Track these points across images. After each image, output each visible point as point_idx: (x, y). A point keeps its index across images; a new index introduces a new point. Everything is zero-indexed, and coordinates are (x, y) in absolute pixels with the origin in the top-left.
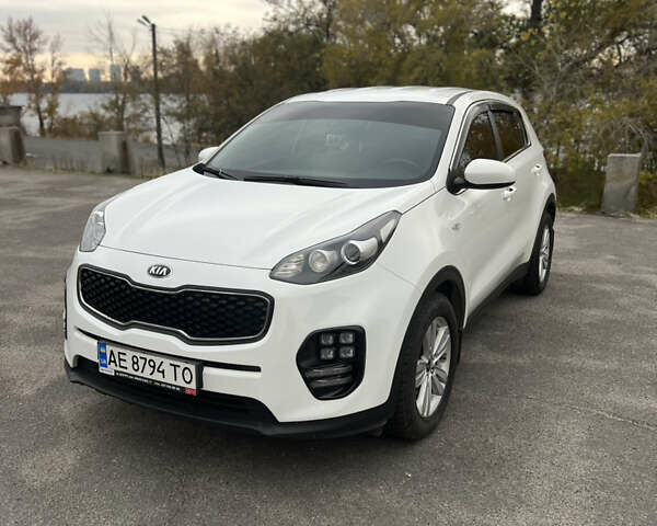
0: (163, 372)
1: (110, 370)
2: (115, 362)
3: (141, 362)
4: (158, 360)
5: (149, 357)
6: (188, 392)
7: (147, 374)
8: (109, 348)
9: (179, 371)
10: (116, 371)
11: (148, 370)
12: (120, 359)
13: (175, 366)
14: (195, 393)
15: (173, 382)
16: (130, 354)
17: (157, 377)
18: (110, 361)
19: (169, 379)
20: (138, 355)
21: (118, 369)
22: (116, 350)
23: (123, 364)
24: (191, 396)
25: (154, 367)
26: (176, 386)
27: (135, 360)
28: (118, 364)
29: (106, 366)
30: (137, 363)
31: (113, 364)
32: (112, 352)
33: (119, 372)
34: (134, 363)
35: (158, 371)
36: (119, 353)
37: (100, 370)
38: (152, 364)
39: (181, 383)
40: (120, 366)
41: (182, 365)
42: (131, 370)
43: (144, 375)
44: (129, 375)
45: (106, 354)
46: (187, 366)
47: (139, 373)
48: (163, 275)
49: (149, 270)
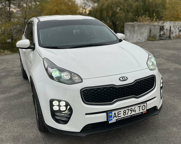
0: (135, 111)
1: (114, 120)
2: (116, 116)
3: (127, 112)
4: (133, 108)
5: (130, 108)
7: (129, 114)
8: (113, 113)
9: (141, 108)
10: (116, 120)
11: (130, 112)
12: (118, 114)
13: (139, 107)
16: (122, 110)
17: (133, 113)
18: (114, 117)
19: (137, 112)
20: (126, 109)
21: (117, 118)
22: (116, 112)
23: (119, 115)
24: (145, 113)
25: (132, 111)
26: (140, 113)
28: (117, 117)
29: (112, 120)
30: (125, 112)
31: (115, 118)
32: (115, 113)
33: (118, 119)
34: (124, 113)
35: (133, 111)
36: (118, 112)
37: (110, 123)
38: (131, 110)
39: (141, 111)
40: (118, 117)
41: (142, 105)
42: (123, 116)
43: (128, 115)
44: (122, 118)
45: (112, 115)
46: (144, 105)
47: (126, 116)
48: (126, 80)
49: (120, 79)
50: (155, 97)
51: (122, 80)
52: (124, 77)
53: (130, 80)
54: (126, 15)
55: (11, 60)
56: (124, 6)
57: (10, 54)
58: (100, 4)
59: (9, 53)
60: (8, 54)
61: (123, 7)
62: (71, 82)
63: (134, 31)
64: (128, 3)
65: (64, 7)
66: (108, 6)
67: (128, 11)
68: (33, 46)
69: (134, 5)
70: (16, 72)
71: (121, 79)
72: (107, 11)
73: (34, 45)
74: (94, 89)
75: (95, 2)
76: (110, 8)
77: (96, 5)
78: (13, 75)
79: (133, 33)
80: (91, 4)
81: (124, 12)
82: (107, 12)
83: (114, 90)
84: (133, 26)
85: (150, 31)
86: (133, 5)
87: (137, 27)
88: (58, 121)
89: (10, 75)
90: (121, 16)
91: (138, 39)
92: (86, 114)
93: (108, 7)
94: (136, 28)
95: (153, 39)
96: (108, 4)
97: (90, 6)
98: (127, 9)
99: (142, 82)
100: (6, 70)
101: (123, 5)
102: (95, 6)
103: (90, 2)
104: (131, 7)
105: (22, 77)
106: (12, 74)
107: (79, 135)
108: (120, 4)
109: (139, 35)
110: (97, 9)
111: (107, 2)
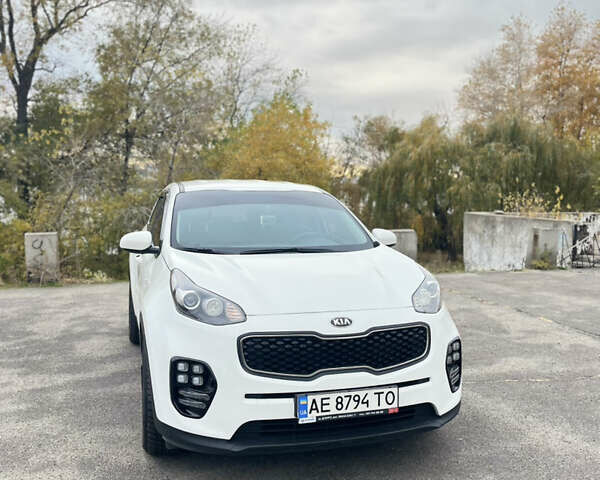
0: (367, 402)
1: (311, 418)
2: (316, 409)
3: (345, 401)
4: (362, 394)
5: (353, 394)
6: (391, 412)
7: (351, 409)
8: (310, 398)
9: (383, 397)
10: (317, 417)
11: (353, 404)
12: (322, 405)
13: (379, 394)
14: (396, 411)
15: (378, 408)
16: (333, 397)
17: (362, 408)
18: (312, 409)
19: (373, 406)
20: (342, 395)
21: (320, 414)
22: (318, 398)
23: (325, 408)
24: (394, 414)
25: (358, 401)
26: (380, 410)
27: (339, 400)
28: (320, 410)
29: (306, 416)
30: (341, 403)
31: (314, 412)
32: (314, 401)
33: (321, 417)
34: (338, 403)
35: (363, 403)
36: (322, 399)
37: (300, 422)
38: (357, 398)
39: (384, 406)
40: (322, 411)
41: (386, 390)
42: (334, 411)
43: (348, 411)
44: (332, 416)
45: (306, 405)
46: (390, 390)
47: (343, 411)
48: (348, 325)
49: (332, 322)
50: (427, 380)
51: (338, 325)
52: (343, 319)
53: (359, 326)
54: (478, 188)
55: (106, 297)
56: (472, 162)
57: (107, 283)
58: (397, 153)
59: (105, 279)
60: (102, 283)
61: (467, 165)
62: (222, 320)
63: (492, 239)
64: (485, 154)
65: (281, 160)
66: (420, 162)
67: (484, 178)
68: (158, 247)
69: (505, 159)
70: (114, 326)
71: (336, 322)
72: (418, 175)
73: (160, 243)
75: (381, 148)
76: (425, 167)
77: (384, 155)
78: (107, 333)
79: (489, 244)
80: (369, 154)
81: (473, 179)
82: (416, 179)
83: (317, 345)
84: (490, 223)
85: (536, 237)
86: (500, 158)
87: (502, 226)
88: (183, 410)
89: (97, 334)
90: (462, 190)
91: (507, 261)
92: (248, 396)
93: (421, 164)
94: (500, 229)
95: (546, 265)
96: (420, 155)
97: (365, 158)
98: (481, 171)
99: (388, 336)
100: (91, 320)
101: (468, 157)
102: (380, 159)
103: (367, 147)
104: (495, 165)
105: (127, 338)
106: (103, 330)
107: (229, 447)
108: (458, 157)
109: (508, 249)
110: (386, 167)
111: (419, 150)
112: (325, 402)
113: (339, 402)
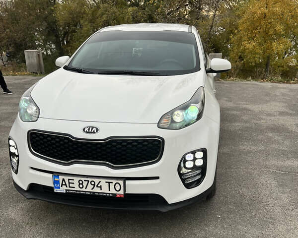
0: (101, 187)
1: (63, 190)
2: (66, 185)
3: (85, 183)
4: (97, 181)
5: (90, 180)
6: (119, 196)
7: (89, 189)
8: (61, 178)
9: (112, 186)
10: (66, 190)
11: (90, 186)
12: (69, 183)
13: (109, 183)
14: (123, 196)
15: (108, 192)
16: (76, 179)
17: (97, 190)
18: (62, 185)
19: (105, 190)
20: (83, 179)
21: (68, 188)
22: (66, 178)
23: (71, 185)
24: (120, 198)
25: (94, 185)
26: (110, 194)
27: (81, 182)
28: (68, 186)
29: (59, 188)
30: (82, 184)
31: (64, 187)
32: (63, 180)
33: (69, 190)
35: (97, 186)
36: (69, 179)
37: (55, 191)
38: (93, 183)
39: (113, 191)
40: (70, 187)
41: (114, 182)
42: (77, 188)
43: (87, 190)
44: (77, 191)
45: (59, 181)
46: (117, 181)
47: (84, 189)
48: (94, 132)
49: (84, 130)
50: (157, 178)
51: (86, 132)
52: (93, 128)
53: (101, 135)
71: (86, 129)
74: (44, 136)
99: (125, 144)
112: (70, 181)
113: (80, 184)
